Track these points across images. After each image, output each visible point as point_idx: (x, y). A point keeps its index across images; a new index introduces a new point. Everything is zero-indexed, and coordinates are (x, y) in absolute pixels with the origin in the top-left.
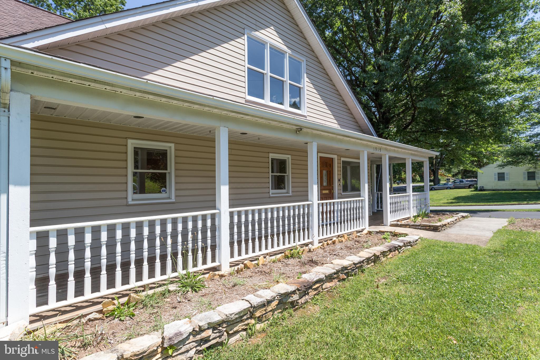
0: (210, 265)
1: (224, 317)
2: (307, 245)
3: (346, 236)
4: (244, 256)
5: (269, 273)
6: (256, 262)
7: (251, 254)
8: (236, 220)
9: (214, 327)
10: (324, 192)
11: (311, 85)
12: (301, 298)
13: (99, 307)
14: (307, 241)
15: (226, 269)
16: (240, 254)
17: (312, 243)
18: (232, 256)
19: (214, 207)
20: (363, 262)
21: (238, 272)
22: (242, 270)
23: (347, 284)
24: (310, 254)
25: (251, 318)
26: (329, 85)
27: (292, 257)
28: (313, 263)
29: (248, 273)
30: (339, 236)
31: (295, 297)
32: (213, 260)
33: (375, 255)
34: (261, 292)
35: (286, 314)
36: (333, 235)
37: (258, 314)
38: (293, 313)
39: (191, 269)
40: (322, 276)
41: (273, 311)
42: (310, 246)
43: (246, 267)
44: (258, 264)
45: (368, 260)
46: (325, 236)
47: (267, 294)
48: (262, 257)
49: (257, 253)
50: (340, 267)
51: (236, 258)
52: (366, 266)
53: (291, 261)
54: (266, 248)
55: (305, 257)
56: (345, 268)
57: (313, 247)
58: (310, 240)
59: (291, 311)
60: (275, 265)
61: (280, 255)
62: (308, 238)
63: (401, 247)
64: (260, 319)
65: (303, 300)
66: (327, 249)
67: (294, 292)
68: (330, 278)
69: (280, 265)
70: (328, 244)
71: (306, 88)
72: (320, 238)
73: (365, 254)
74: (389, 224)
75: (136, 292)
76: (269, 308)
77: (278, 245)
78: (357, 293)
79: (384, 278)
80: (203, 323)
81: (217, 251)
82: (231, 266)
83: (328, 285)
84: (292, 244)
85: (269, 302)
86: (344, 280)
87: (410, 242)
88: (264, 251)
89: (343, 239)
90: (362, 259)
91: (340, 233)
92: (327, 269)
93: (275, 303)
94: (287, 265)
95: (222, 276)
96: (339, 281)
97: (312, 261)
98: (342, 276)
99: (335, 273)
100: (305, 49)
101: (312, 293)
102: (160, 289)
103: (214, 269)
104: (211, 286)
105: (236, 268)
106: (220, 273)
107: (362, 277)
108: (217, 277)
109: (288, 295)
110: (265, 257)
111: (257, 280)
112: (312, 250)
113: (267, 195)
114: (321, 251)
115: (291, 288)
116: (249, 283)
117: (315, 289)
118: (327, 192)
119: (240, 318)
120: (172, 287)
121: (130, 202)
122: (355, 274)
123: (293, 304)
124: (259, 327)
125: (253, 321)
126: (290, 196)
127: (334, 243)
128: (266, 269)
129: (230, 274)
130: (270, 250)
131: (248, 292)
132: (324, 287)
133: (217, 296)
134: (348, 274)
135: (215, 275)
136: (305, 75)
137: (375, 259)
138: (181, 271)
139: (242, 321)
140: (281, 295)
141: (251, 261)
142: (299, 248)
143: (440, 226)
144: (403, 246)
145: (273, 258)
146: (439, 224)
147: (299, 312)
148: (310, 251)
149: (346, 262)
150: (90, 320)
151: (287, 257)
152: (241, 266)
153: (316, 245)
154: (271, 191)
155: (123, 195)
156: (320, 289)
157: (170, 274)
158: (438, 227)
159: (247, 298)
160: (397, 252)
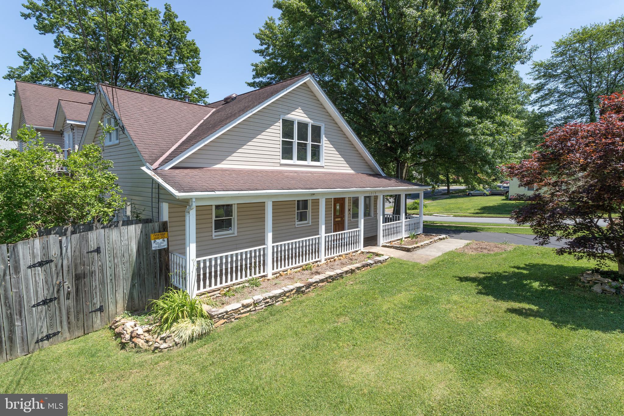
0: (262, 274)
1: (274, 295)
2: (317, 262)
3: (344, 256)
4: (279, 269)
5: (293, 279)
6: (286, 272)
7: (283, 268)
8: (275, 250)
9: (271, 298)
10: (337, 220)
11: (328, 142)
12: (306, 289)
13: (219, 292)
14: (317, 259)
15: (270, 276)
16: (277, 268)
17: (320, 261)
18: (273, 269)
19: (264, 244)
20: (343, 273)
21: (276, 277)
22: (278, 277)
23: (332, 284)
24: (317, 268)
25: (284, 296)
26: (343, 139)
27: (306, 269)
28: (318, 273)
29: (282, 278)
30: (340, 256)
31: (304, 289)
32: (264, 272)
33: (351, 269)
34: (288, 286)
35: (299, 296)
36: (335, 255)
37: (287, 295)
38: (303, 296)
39: (253, 276)
40: (318, 280)
41: (294, 294)
42: (318, 262)
43: (281, 275)
44: (287, 274)
45: (347, 272)
46: (330, 256)
47: (291, 287)
48: (289, 270)
49: (287, 267)
50: (328, 276)
51: (275, 270)
52: (344, 275)
53: (306, 272)
54: (292, 264)
55: (314, 270)
56: (332, 276)
57: (321, 263)
58: (319, 259)
59: (302, 294)
60: (297, 274)
61: (300, 268)
62: (318, 258)
63: (372, 264)
64: (288, 297)
65: (307, 290)
66: (330, 264)
67: (303, 287)
68: (322, 281)
69: (299, 274)
70: (330, 261)
71: (324, 145)
72: (326, 257)
73: (346, 269)
74: (381, 245)
75: (232, 286)
76: (292, 293)
77: (299, 263)
78: (335, 288)
79: (353, 281)
80: (267, 296)
81: (266, 266)
82: (273, 275)
83: (321, 284)
84: (308, 262)
85: (292, 290)
86: (331, 282)
87: (380, 261)
88: (291, 266)
89: (341, 258)
90: (342, 272)
91: (340, 253)
92: (322, 277)
93: (295, 291)
94: (303, 274)
95: (268, 280)
96: (328, 283)
97: (317, 272)
98: (329, 280)
99: (325, 279)
100: (324, 116)
101: (312, 288)
102: (241, 285)
103: (264, 276)
104: (264, 285)
105: (276, 275)
106: (268, 278)
107: (341, 281)
108: (266, 280)
109: (300, 288)
110: (291, 270)
111: (286, 282)
112: (319, 265)
113: (294, 226)
114: (325, 266)
115: (302, 285)
116: (283, 283)
117: (314, 286)
118: (339, 219)
119: (280, 295)
120: (247, 285)
121: (214, 238)
122: (337, 280)
123: (303, 292)
124: (287, 300)
125: (285, 297)
126: (310, 226)
127: (335, 260)
128: (291, 276)
129: (273, 279)
130: (294, 265)
131: (283, 287)
132: (319, 285)
133: (268, 288)
134: (333, 280)
135: (265, 279)
136: (324, 136)
137: (352, 271)
138: (249, 277)
139: (281, 297)
140: (297, 288)
141: (283, 272)
142: (311, 264)
143: (412, 248)
144: (373, 264)
145: (296, 270)
146: (410, 247)
147: (305, 295)
148: (318, 266)
149: (332, 273)
150: (217, 297)
151: (303, 270)
152: (278, 275)
153: (323, 261)
154: (297, 223)
155: (209, 234)
156: (316, 286)
157: (244, 279)
158: (410, 249)
159: (283, 288)
160: (369, 267)
